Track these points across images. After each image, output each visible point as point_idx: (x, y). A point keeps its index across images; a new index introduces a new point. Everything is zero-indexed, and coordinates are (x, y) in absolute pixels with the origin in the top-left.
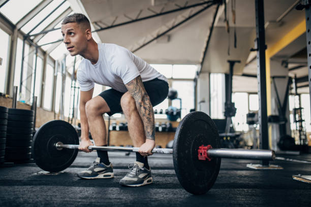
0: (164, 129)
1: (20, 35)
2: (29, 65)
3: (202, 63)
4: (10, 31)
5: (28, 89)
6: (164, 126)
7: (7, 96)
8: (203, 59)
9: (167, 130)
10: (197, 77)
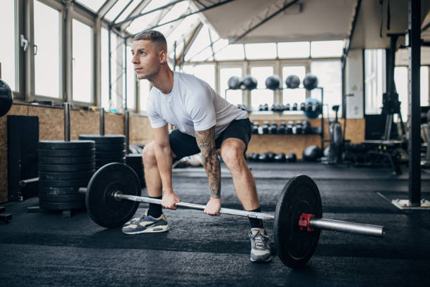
0: (299, 131)
1: (103, 24)
2: (118, 63)
3: (351, 38)
4: (90, 21)
5: (119, 95)
6: (299, 126)
7: (94, 108)
8: (352, 31)
9: (303, 132)
10: (345, 56)
